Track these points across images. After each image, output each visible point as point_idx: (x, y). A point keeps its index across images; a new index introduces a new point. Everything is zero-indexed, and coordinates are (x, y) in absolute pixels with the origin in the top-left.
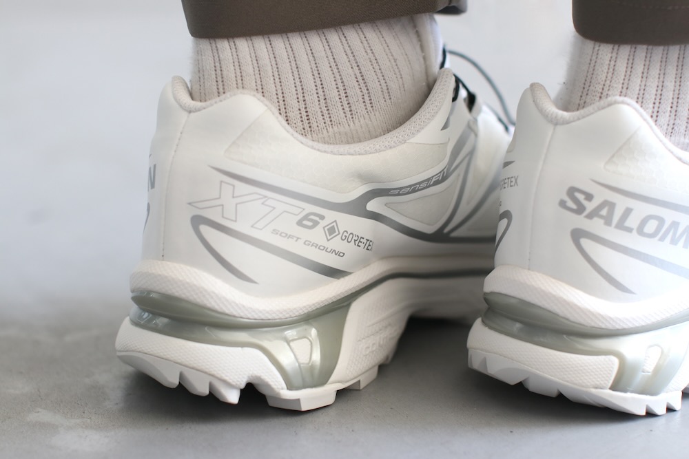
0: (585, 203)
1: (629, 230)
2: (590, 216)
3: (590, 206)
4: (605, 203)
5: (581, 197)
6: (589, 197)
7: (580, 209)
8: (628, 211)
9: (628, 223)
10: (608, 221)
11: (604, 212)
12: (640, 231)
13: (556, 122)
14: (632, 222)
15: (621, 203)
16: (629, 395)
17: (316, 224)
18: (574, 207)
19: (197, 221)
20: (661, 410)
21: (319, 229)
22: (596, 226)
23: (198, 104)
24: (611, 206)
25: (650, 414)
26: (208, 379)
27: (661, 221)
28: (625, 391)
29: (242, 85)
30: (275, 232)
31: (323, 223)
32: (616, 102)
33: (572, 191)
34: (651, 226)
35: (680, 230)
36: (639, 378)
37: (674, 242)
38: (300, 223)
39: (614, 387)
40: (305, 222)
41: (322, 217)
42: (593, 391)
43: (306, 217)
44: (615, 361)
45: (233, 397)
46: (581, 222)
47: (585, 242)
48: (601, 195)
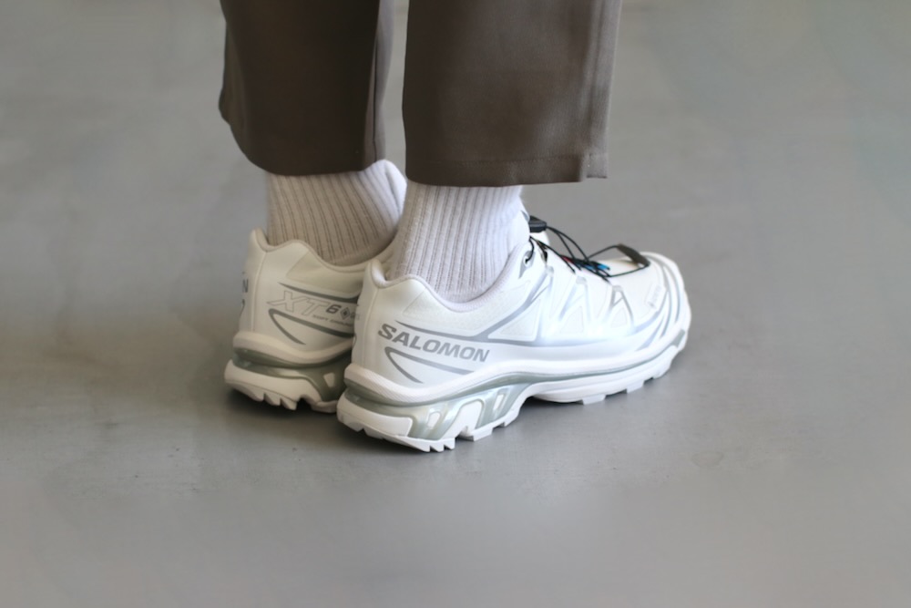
0: (392, 333)
1: (419, 348)
2: (395, 340)
3: (395, 335)
4: (403, 334)
5: (390, 330)
6: (394, 330)
7: (389, 337)
8: (417, 338)
9: (417, 345)
10: (405, 343)
11: (403, 338)
12: (425, 348)
13: (379, 286)
14: (420, 343)
15: (413, 334)
16: (419, 440)
17: (336, 310)
18: (386, 335)
19: (272, 312)
20: (440, 449)
21: (339, 313)
22: (399, 346)
23: (272, 247)
24: (407, 335)
25: (432, 451)
26: (279, 397)
27: (438, 343)
28: (416, 437)
29: (297, 237)
30: (314, 316)
31: (340, 310)
32: (410, 278)
33: (385, 326)
34: (432, 346)
35: (451, 347)
36: (426, 431)
37: (448, 354)
38: (328, 311)
39: (410, 435)
40: (331, 310)
41: (340, 307)
42: (397, 437)
43: (331, 307)
44: (411, 421)
45: (292, 406)
46: (390, 343)
47: (392, 354)
48: (401, 329)
